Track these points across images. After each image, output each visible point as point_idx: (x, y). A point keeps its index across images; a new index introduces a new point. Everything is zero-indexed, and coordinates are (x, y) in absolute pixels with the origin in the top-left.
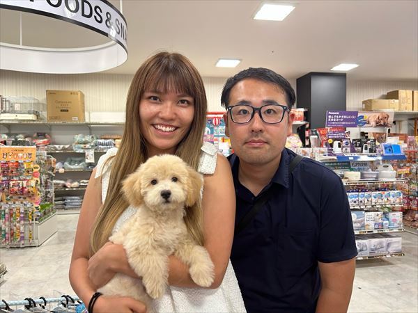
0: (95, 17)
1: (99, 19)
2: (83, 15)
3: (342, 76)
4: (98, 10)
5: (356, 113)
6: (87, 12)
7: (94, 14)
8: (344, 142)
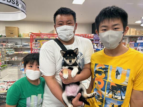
0: (12, 2)
6: (9, 1)
8: (99, 44)
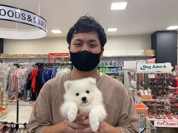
0: (22, 18)
1: (24, 18)
2: (16, 17)
3: (175, 32)
4: (23, 15)
6: (18, 16)
7: (21, 16)
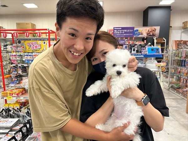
5: (133, 28)
8: (124, 46)
